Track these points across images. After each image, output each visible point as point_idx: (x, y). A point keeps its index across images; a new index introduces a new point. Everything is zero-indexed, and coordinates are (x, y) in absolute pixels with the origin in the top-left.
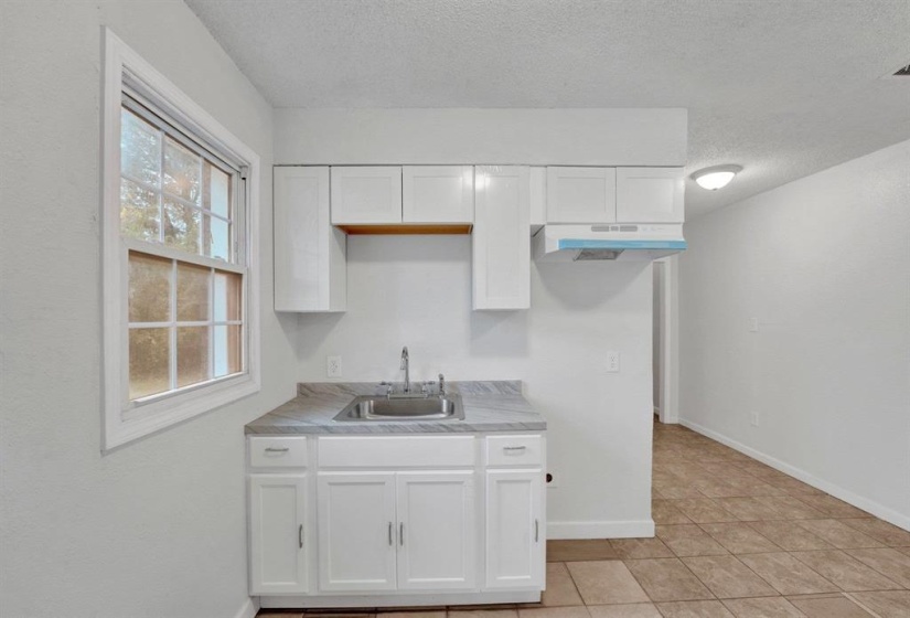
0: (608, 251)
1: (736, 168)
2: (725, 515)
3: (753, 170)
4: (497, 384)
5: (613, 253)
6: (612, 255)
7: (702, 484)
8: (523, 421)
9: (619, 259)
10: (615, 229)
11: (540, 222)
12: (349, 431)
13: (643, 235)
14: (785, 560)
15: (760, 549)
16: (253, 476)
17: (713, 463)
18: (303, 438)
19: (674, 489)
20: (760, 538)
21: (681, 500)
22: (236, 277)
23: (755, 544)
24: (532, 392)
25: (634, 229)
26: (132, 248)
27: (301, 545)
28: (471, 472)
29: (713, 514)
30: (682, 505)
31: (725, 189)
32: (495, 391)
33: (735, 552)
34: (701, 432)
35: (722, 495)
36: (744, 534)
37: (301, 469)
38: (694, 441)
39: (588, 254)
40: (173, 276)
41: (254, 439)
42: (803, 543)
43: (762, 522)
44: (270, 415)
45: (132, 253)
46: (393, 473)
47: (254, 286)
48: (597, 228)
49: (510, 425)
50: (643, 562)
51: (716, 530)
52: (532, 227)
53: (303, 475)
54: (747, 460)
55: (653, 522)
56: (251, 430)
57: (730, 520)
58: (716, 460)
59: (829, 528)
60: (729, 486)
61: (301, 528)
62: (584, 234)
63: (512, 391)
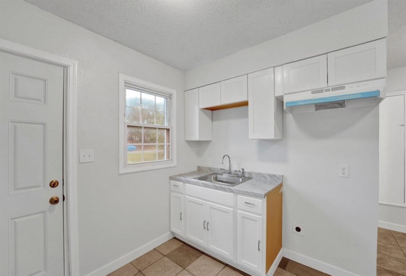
4: (270, 176)
8: (254, 192)
9: (348, 106)
10: (328, 90)
11: (280, 94)
12: (198, 184)
13: (352, 90)
16: (171, 193)
18: (182, 183)
22: (168, 130)
25: (343, 88)
26: (129, 125)
27: (181, 219)
28: (232, 209)
32: (269, 178)
37: (182, 194)
39: (320, 106)
40: (143, 131)
41: (172, 181)
44: (181, 175)
45: (128, 126)
46: (206, 202)
47: (174, 133)
48: (314, 92)
49: (248, 192)
53: (182, 196)
56: (171, 178)
61: (181, 213)
62: (309, 97)
63: (277, 180)
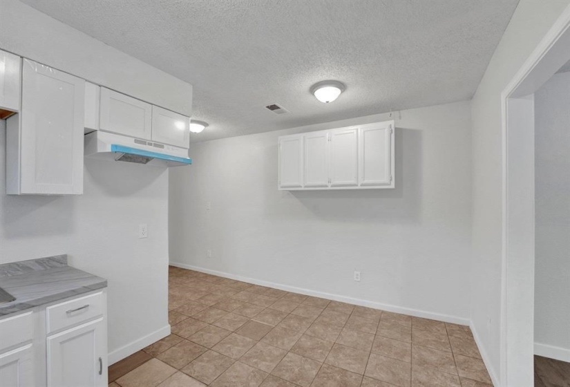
0: (143, 157)
1: (205, 124)
2: (203, 307)
3: (212, 128)
4: (40, 262)
5: (145, 159)
6: (145, 160)
7: (188, 295)
8: (86, 285)
9: (149, 164)
10: (151, 144)
11: (93, 127)
13: (167, 151)
14: (231, 316)
15: (221, 316)
17: (192, 282)
19: (175, 303)
20: (219, 311)
21: (180, 307)
23: (218, 315)
24: (77, 262)
25: (161, 146)
28: (29, 346)
29: (197, 308)
30: (181, 310)
31: (201, 133)
32: (37, 267)
33: (211, 322)
34: (183, 267)
35: (199, 297)
36: (213, 312)
38: (180, 273)
39: (128, 157)
42: (235, 306)
43: (218, 303)
48: (138, 141)
49: (73, 291)
50: (168, 352)
51: (200, 316)
52: (85, 129)
54: (206, 276)
55: (169, 326)
57: (205, 308)
58: (193, 280)
59: (242, 296)
60: (202, 292)
62: (129, 143)
63: (57, 264)
